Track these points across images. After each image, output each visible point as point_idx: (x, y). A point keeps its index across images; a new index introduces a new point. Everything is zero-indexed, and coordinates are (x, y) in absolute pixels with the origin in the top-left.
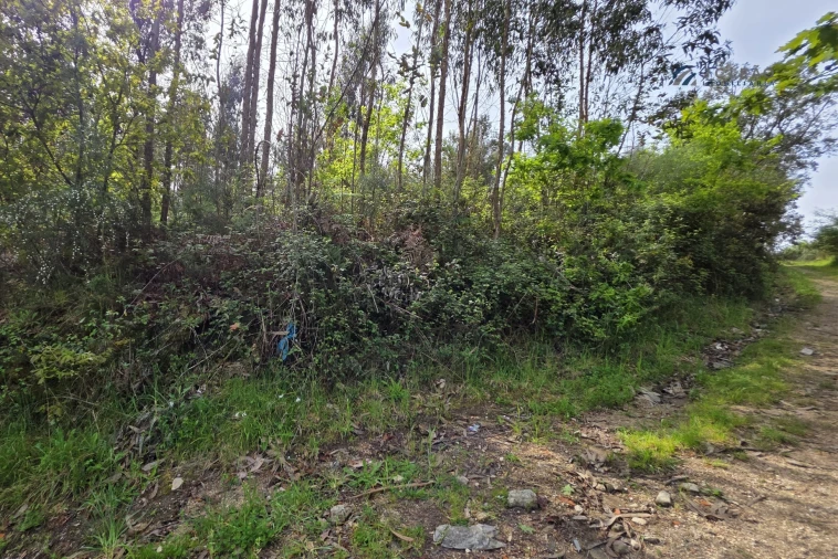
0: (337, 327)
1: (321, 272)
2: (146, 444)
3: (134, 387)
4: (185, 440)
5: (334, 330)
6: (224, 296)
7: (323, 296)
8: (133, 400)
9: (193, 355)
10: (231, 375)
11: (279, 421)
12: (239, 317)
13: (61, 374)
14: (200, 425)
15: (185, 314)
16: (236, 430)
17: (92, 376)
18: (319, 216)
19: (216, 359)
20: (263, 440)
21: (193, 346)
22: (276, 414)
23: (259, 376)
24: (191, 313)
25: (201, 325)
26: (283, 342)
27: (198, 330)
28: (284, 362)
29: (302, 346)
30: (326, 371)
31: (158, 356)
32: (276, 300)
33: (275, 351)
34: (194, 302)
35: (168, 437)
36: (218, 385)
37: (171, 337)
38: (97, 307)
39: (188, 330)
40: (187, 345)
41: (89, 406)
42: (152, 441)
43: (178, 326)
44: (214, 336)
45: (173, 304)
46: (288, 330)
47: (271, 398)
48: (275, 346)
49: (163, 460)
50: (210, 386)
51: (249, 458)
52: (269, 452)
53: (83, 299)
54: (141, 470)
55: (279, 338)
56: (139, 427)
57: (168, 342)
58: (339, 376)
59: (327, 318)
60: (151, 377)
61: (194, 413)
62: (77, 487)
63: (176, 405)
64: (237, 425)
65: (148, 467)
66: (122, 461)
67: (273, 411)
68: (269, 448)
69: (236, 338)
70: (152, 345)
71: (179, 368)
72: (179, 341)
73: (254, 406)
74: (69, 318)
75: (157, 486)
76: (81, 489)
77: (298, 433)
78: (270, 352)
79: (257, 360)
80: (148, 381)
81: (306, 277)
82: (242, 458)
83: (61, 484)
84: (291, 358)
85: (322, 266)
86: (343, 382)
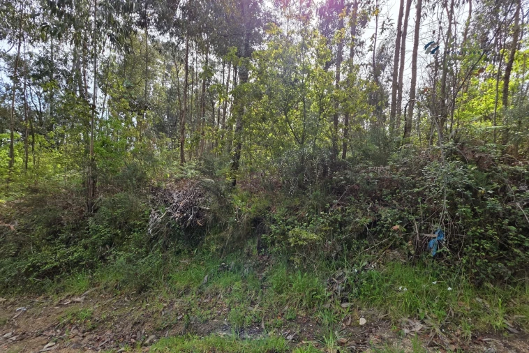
0: (483, 236)
1: (468, 193)
2: (342, 291)
3: (333, 255)
4: (365, 295)
5: (480, 238)
6: (385, 206)
7: (469, 210)
8: (333, 263)
9: (366, 242)
10: (391, 258)
11: (433, 300)
12: (399, 222)
13: (301, 243)
14: (374, 288)
15: (360, 215)
16: (399, 298)
17: (313, 245)
18: (462, 147)
19: (381, 246)
20: (421, 311)
21: (366, 236)
22: (430, 295)
23: (414, 264)
24: (364, 215)
25: (371, 223)
26: (432, 242)
27: (369, 226)
28: (434, 257)
29: (450, 247)
30: (474, 271)
31: (345, 239)
32: (427, 211)
33: (426, 248)
34: (366, 209)
35: (355, 290)
36: (383, 264)
37: (352, 229)
38: (313, 208)
39: (362, 225)
40: (362, 235)
41: (312, 262)
42: (345, 291)
43: (357, 223)
44: (380, 231)
45: (353, 208)
46: (437, 234)
47: (425, 282)
48: (426, 244)
49: (352, 304)
50: (378, 263)
51: (410, 321)
52: (426, 321)
53: (307, 203)
54: (341, 306)
55: (430, 239)
56: (337, 279)
57: (351, 232)
58: (488, 276)
59: (474, 228)
60: (342, 251)
61: (369, 279)
62: (309, 305)
63: (358, 271)
64: (400, 295)
65: (344, 305)
66: (330, 297)
67: (427, 292)
68: (425, 318)
69: (396, 235)
70: (342, 233)
71: (358, 248)
72: (357, 232)
73: (412, 285)
74: (300, 213)
75: (350, 319)
76: (311, 306)
77: (451, 314)
78: (422, 248)
79: (413, 252)
80: (340, 253)
81: (452, 195)
82: (405, 319)
83: (301, 300)
84: (440, 256)
85: (468, 187)
86: (491, 283)
